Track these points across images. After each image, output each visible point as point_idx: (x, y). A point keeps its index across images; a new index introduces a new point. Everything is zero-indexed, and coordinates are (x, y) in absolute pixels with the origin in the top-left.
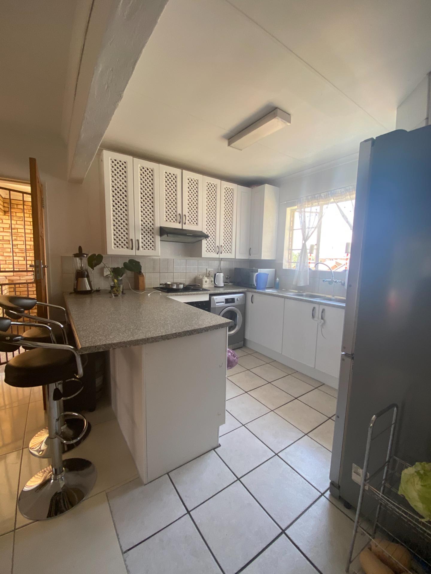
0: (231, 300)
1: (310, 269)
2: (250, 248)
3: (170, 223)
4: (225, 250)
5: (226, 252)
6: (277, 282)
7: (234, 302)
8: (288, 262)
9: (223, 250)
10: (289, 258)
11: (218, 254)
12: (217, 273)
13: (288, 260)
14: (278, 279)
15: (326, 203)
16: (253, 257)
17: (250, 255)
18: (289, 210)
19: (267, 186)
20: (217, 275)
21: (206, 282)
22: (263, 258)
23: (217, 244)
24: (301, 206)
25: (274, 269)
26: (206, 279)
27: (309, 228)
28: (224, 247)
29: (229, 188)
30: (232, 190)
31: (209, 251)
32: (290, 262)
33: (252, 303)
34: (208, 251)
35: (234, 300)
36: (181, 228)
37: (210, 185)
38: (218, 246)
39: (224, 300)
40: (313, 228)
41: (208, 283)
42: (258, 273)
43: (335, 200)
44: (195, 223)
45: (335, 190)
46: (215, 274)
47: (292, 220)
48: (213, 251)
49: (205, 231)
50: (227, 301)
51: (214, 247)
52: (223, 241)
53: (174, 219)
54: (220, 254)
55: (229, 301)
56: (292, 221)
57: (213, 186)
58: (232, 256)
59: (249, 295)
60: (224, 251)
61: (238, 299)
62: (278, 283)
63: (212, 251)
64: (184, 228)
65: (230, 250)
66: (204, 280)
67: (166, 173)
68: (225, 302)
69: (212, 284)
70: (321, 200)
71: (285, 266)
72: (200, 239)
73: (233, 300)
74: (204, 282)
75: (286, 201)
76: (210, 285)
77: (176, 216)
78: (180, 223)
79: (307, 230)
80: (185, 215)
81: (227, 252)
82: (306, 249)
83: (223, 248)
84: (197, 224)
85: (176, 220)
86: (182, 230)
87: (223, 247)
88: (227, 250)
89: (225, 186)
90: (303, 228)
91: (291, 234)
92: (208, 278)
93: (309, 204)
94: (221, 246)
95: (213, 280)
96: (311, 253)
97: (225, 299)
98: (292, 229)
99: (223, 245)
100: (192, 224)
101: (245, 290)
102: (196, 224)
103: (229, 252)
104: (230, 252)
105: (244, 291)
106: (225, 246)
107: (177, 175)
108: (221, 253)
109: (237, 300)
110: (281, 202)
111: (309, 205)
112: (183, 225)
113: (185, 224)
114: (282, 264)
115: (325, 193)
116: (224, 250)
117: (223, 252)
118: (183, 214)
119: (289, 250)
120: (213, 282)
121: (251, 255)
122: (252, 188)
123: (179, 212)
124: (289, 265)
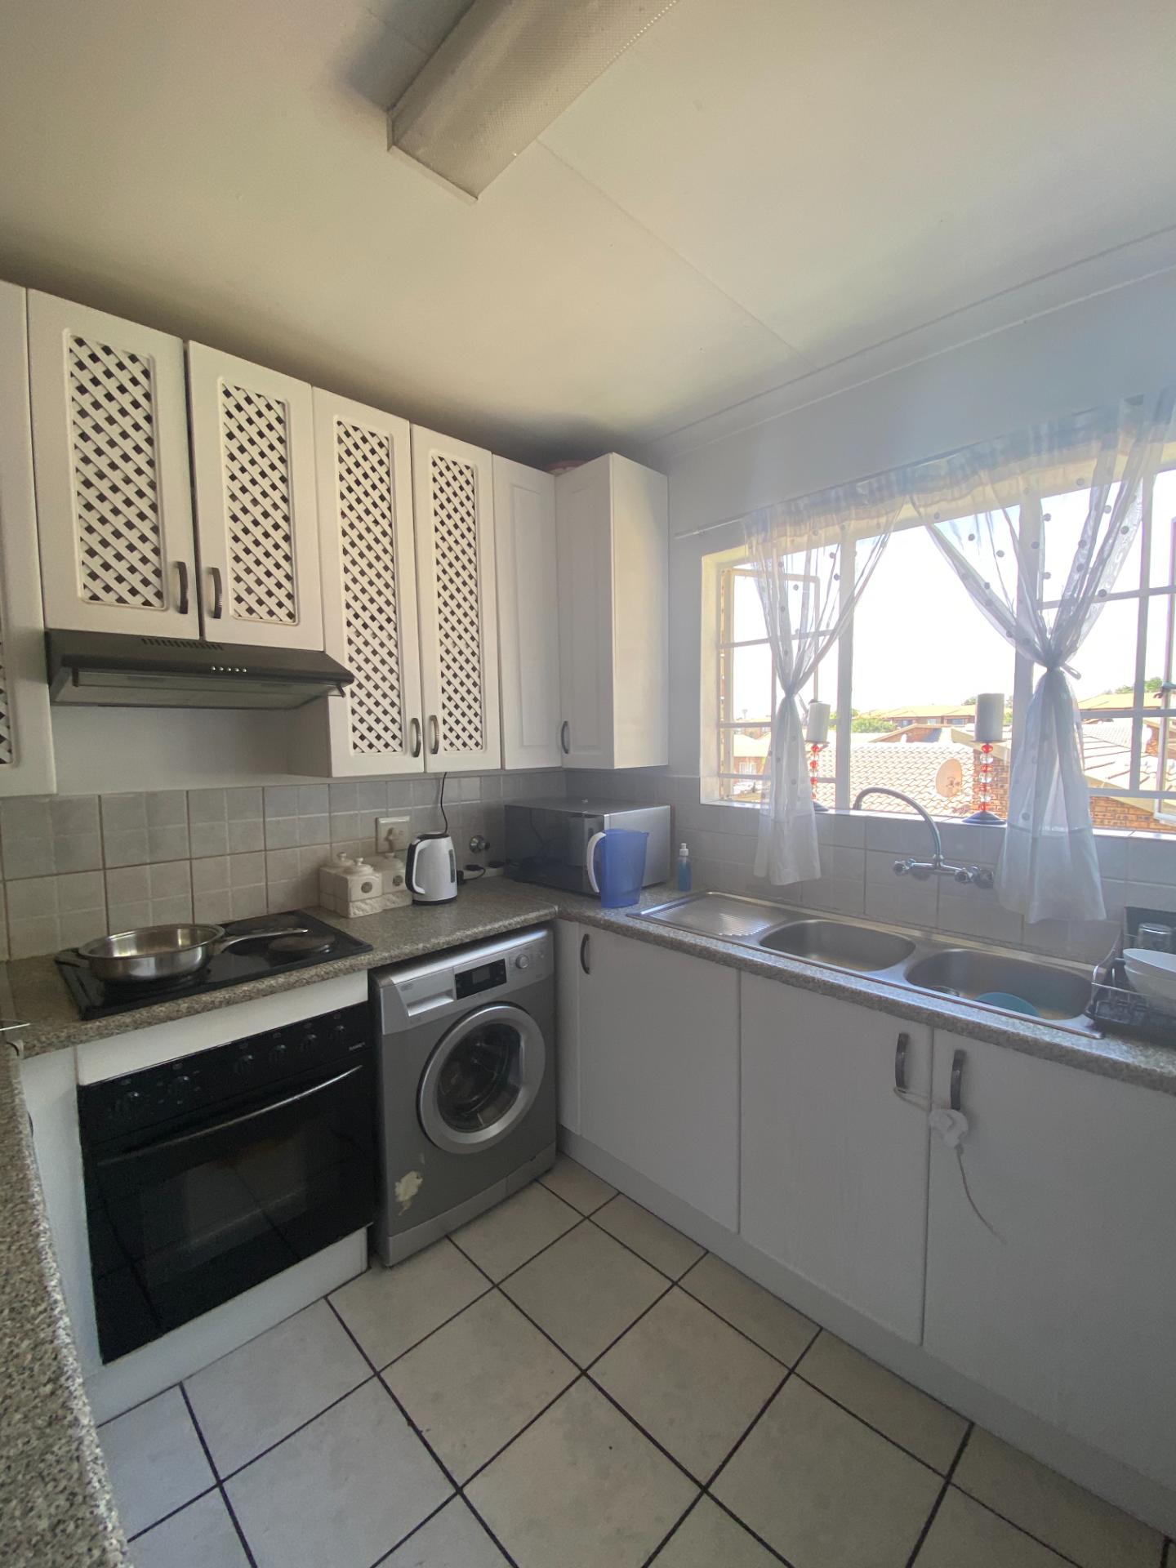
0: (486, 976)
1: (818, 808)
2: (566, 724)
3: (122, 610)
4: (452, 736)
5: (458, 743)
6: (685, 860)
7: (503, 980)
8: (719, 775)
9: (441, 738)
10: (722, 759)
11: (416, 754)
12: (424, 838)
13: (719, 767)
14: (685, 851)
15: (878, 525)
16: (581, 759)
17: (567, 752)
18: (709, 563)
19: (617, 465)
20: (420, 852)
21: (366, 887)
22: (620, 763)
23: (413, 711)
24: (765, 540)
25: (667, 807)
26: (367, 873)
27: (802, 635)
28: (445, 722)
29: (455, 463)
30: (467, 473)
31: (371, 746)
32: (726, 777)
33: (587, 970)
34: (363, 745)
35: (504, 969)
36: (194, 635)
37: (357, 436)
38: (415, 721)
39: (451, 985)
40: (823, 634)
41: (376, 890)
42: (601, 835)
43: (922, 510)
44: (282, 613)
45: (918, 463)
46: (412, 848)
47: (722, 605)
48: (394, 744)
49: (341, 654)
50: (466, 983)
51: (394, 728)
52: (443, 698)
53: (148, 593)
54: (431, 757)
55: (476, 980)
56: (726, 612)
57: (374, 442)
58: (487, 760)
59: (573, 934)
60: (448, 741)
61: (523, 959)
62: (688, 865)
63: (387, 745)
64: (210, 637)
65: (476, 735)
66: (355, 884)
67: (80, 342)
68: (457, 989)
69: (402, 892)
70: (853, 511)
71: (710, 792)
72: (313, 689)
73: (495, 972)
74: (356, 892)
75: (699, 529)
76: (391, 896)
77: (157, 573)
78: (183, 609)
79: (795, 644)
80: (215, 572)
81: (464, 744)
82: (796, 726)
83: (443, 729)
84: (291, 615)
85: (159, 595)
86: (202, 644)
87: (440, 721)
88: (464, 736)
89: (434, 453)
90: (778, 637)
91: (722, 661)
92: (376, 867)
93: (801, 535)
94: (434, 719)
95: (403, 872)
96: (818, 743)
97: (456, 976)
98: (726, 644)
99: (441, 714)
100: (266, 617)
101: (552, 910)
102: (287, 619)
103: (471, 743)
104: (477, 744)
105: (548, 918)
106: (451, 721)
107: (151, 360)
108: (435, 751)
109: (517, 965)
110: (677, 534)
111: (798, 540)
112: (207, 620)
113: (217, 614)
114: (696, 784)
115: (872, 480)
116: (448, 734)
117: (443, 743)
118: (205, 564)
119: (719, 725)
120: (404, 886)
121: (572, 751)
122: (557, 475)
123: (178, 549)
124: (722, 785)
